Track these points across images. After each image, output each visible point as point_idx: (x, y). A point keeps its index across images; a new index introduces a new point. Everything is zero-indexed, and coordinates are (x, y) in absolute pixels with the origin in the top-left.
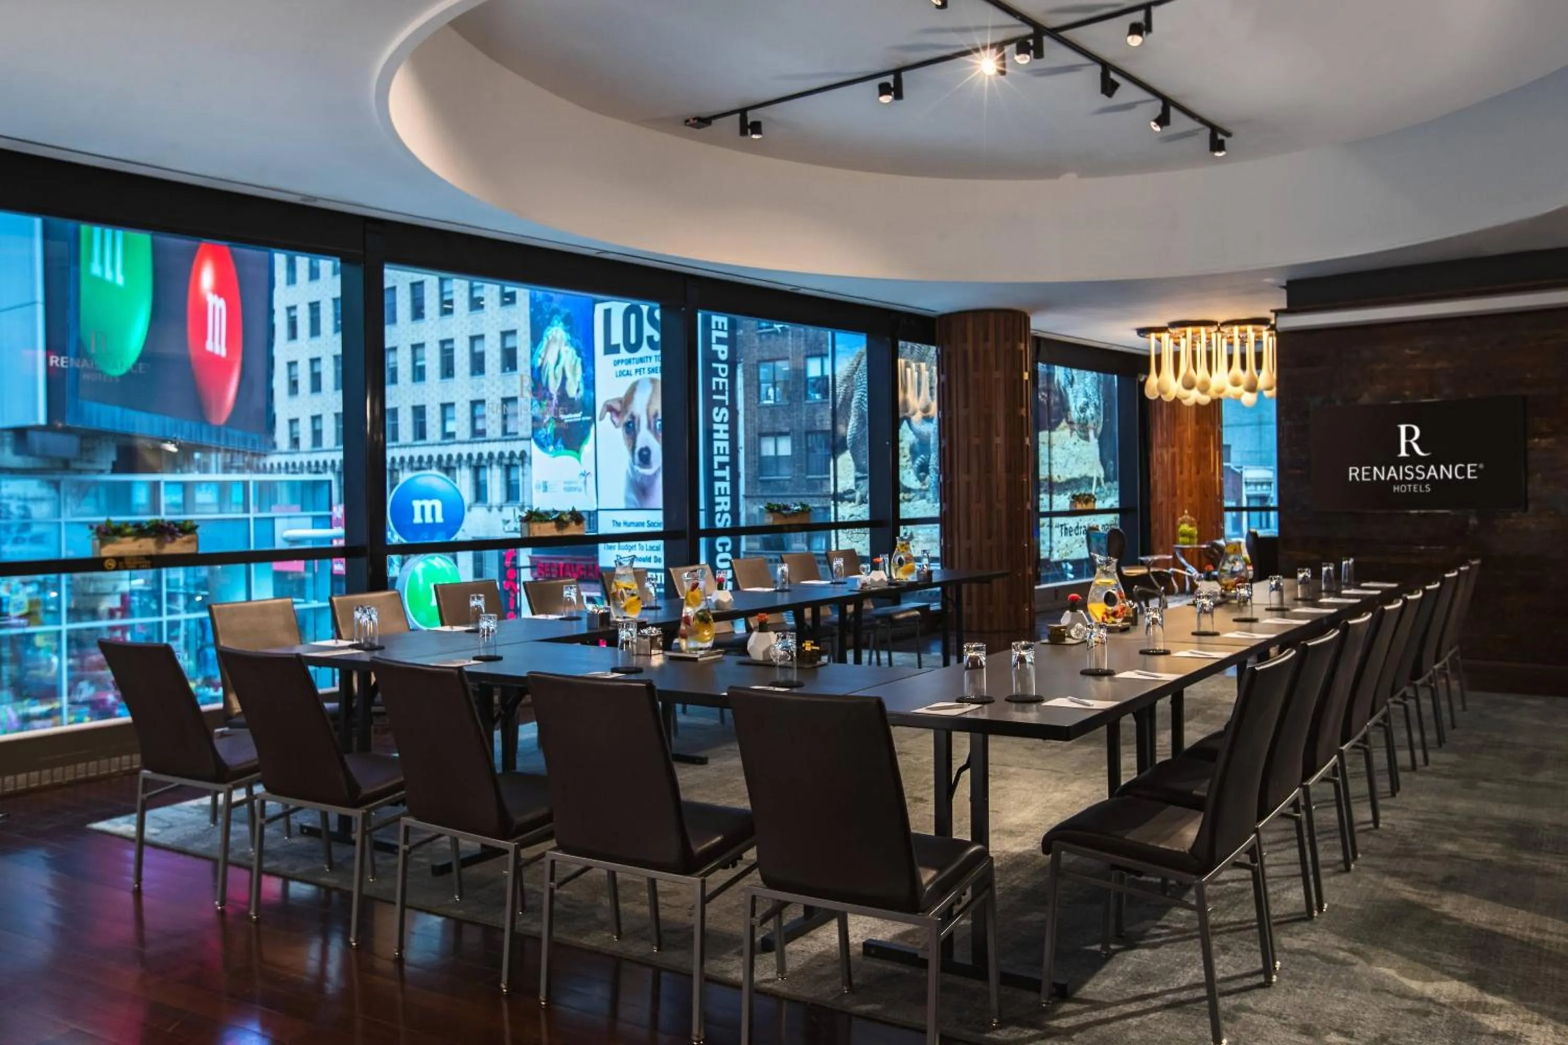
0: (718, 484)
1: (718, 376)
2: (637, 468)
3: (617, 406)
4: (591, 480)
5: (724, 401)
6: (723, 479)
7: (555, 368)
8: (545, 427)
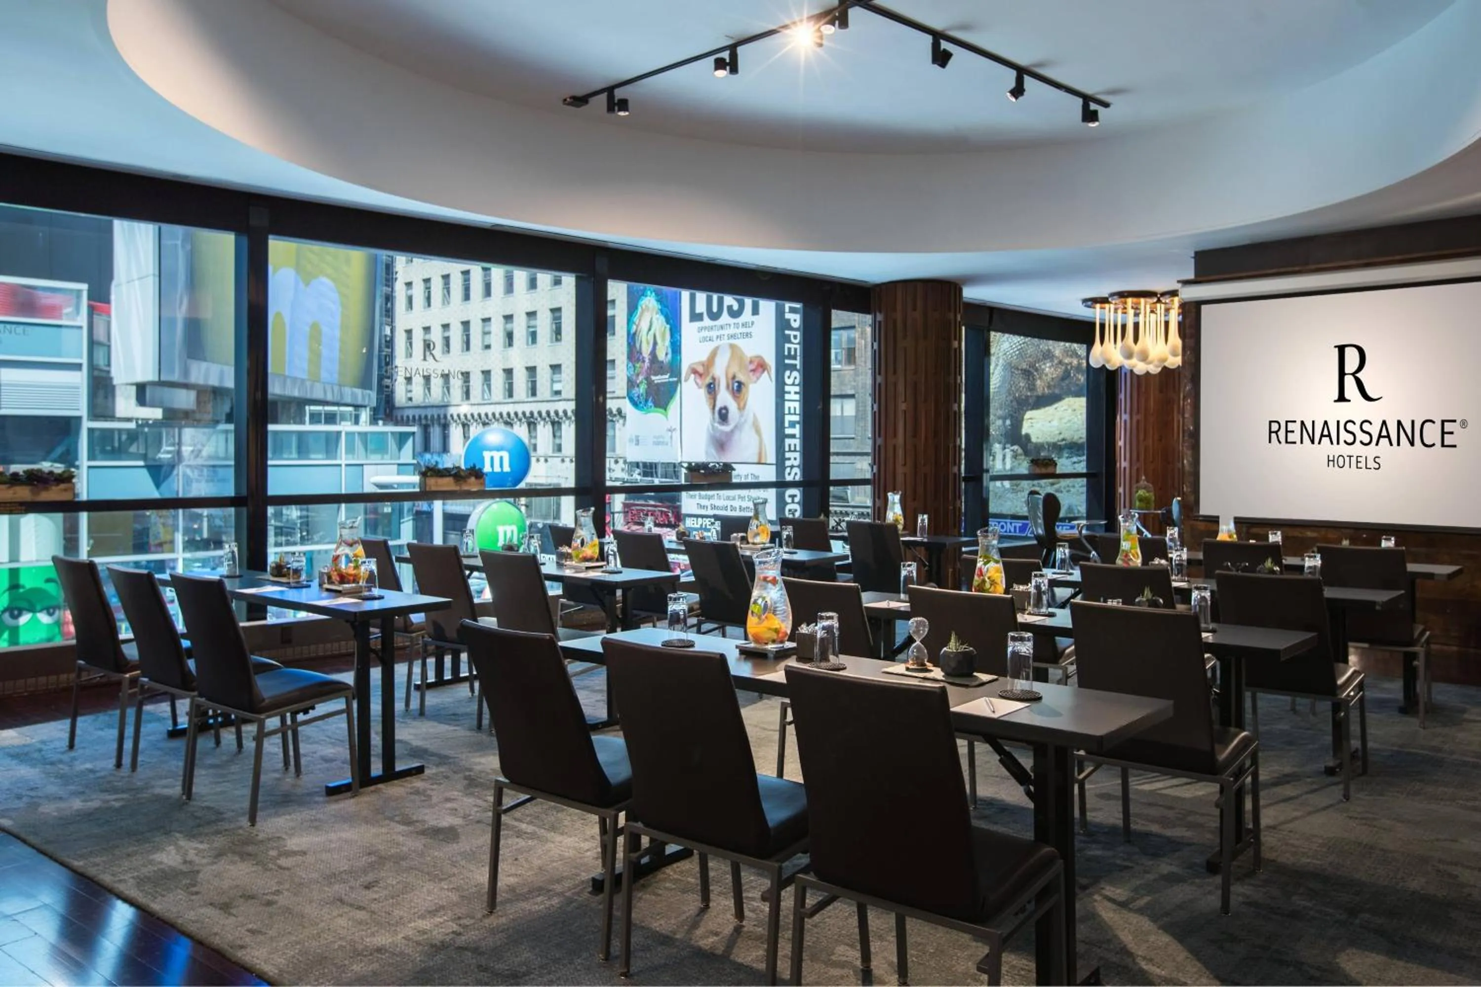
0: (788, 441)
1: (790, 342)
2: (716, 425)
3: (700, 369)
4: (676, 435)
5: (796, 365)
6: (793, 436)
7: (648, 333)
8: (638, 386)
